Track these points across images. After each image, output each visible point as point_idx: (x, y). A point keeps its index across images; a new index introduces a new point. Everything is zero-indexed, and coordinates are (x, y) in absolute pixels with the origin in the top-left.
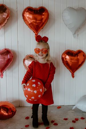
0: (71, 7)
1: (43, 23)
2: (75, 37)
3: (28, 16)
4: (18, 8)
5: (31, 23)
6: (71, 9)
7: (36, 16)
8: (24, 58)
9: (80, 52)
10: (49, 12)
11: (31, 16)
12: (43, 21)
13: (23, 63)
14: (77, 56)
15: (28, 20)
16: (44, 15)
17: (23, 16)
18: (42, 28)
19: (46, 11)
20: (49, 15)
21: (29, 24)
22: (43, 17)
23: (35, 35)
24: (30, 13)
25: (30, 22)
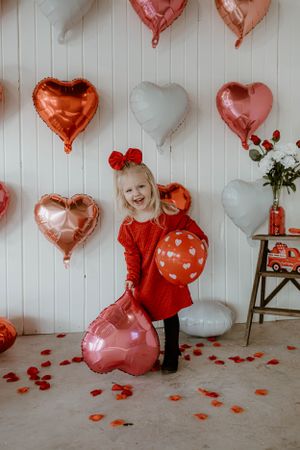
0: (149, 83)
1: (85, 118)
2: (162, 152)
3: (46, 99)
4: (21, 80)
5: (55, 117)
6: (151, 86)
7: (67, 99)
8: (36, 203)
9: (175, 188)
10: (98, 92)
11: (54, 101)
12: (85, 113)
13: (34, 215)
14: (170, 197)
15: (47, 110)
16: (85, 99)
17: (35, 98)
18: (81, 128)
19: (90, 89)
20: (100, 99)
21: (51, 119)
22: (84, 103)
23: (64, 146)
24: (53, 94)
25: (51, 115)
